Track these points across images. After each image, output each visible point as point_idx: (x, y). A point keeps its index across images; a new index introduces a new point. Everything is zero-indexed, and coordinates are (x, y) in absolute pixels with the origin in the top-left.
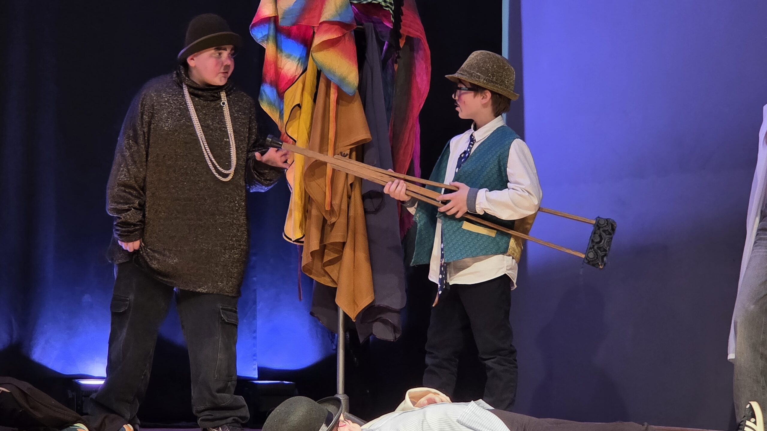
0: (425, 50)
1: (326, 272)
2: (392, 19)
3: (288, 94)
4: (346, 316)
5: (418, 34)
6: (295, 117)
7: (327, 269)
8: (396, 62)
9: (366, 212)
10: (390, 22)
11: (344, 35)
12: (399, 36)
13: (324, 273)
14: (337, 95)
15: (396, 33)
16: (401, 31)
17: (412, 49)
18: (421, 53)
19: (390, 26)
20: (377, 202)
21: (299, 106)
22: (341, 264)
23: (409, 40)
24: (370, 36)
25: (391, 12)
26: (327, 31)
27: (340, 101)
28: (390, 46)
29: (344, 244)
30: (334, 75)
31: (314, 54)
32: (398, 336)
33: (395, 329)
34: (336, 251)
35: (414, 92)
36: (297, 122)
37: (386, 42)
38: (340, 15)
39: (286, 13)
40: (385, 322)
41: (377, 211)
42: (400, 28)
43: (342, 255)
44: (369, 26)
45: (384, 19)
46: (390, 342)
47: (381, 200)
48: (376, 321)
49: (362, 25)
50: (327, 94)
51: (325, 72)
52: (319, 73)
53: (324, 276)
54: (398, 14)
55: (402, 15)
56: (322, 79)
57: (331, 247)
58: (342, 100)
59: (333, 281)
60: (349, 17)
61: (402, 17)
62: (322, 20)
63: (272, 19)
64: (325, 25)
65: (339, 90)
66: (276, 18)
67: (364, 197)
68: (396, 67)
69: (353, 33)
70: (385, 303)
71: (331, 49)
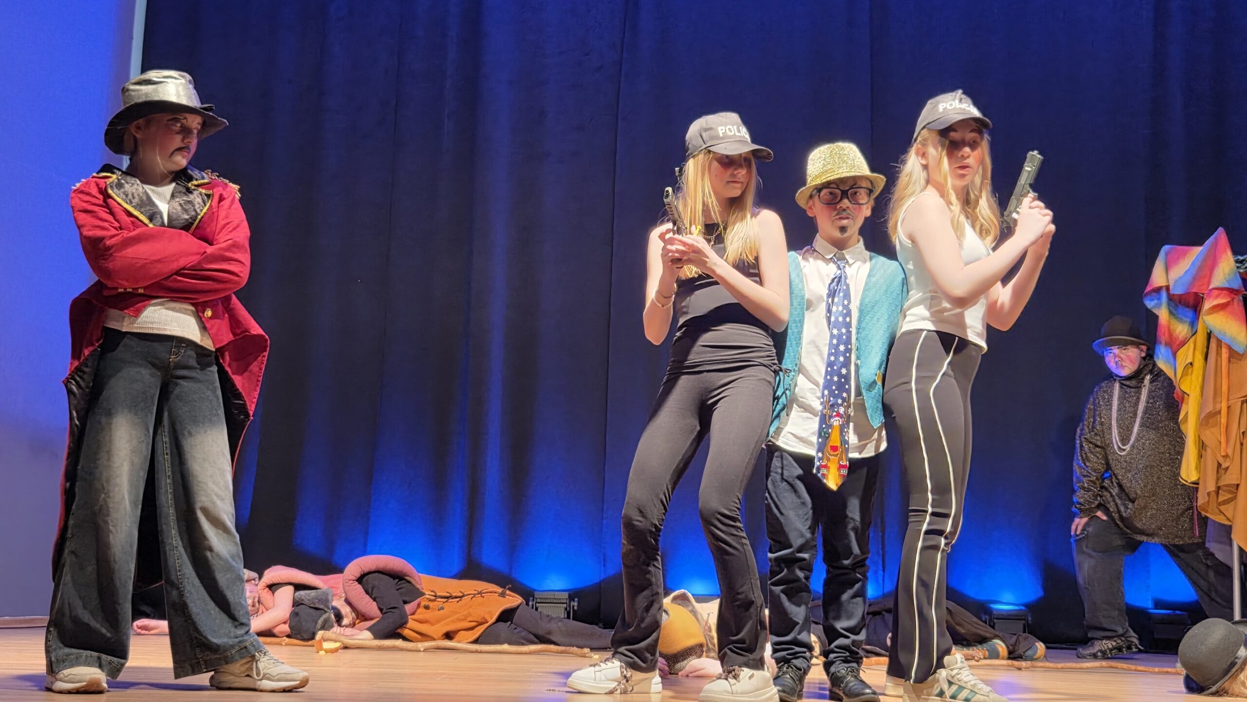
1: (1221, 511)
3: (1181, 353)
4: (1243, 549)
6: (1187, 374)
7: (1222, 508)
11: (1233, 299)
13: (1218, 512)
14: (1228, 354)
21: (1191, 364)
22: (1235, 504)
26: (1217, 296)
27: (1232, 359)
29: (1238, 485)
30: (1225, 337)
31: (1205, 318)
34: (1230, 492)
36: (1189, 377)
38: (1228, 282)
39: (1177, 281)
43: (1236, 496)
50: (1219, 353)
51: (1216, 332)
52: (1209, 335)
53: (1219, 514)
56: (1212, 340)
57: (1226, 488)
58: (1233, 358)
59: (1229, 520)
60: (1236, 283)
62: (1211, 287)
63: (1164, 288)
64: (1213, 291)
65: (1230, 348)
66: (1168, 288)
71: (1222, 313)
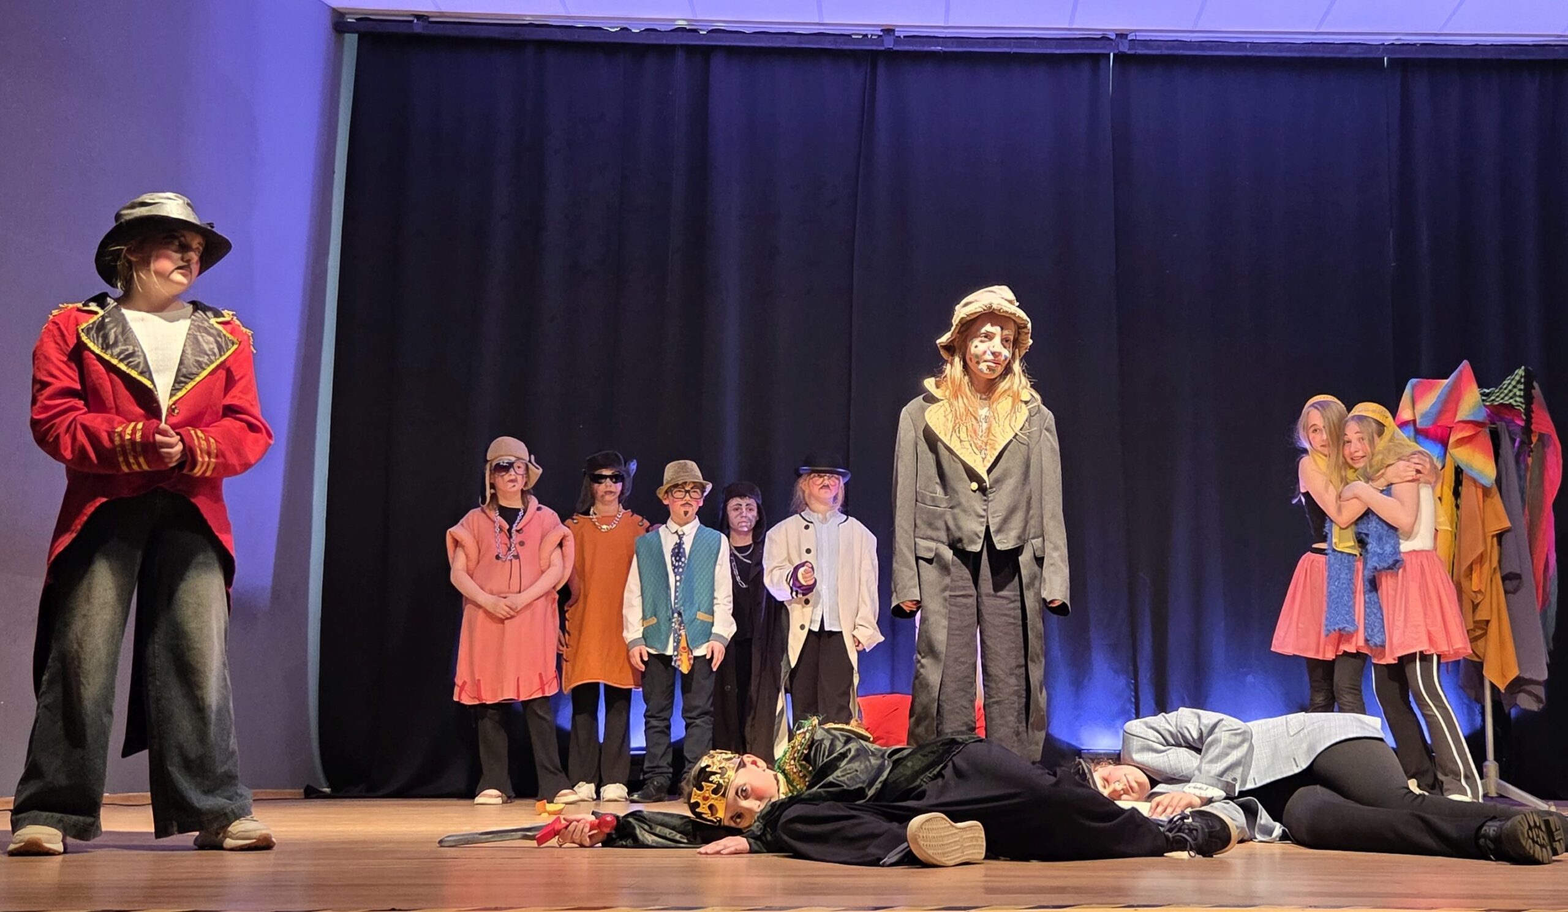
0: (1555, 445)
2: (1524, 417)
4: (1493, 687)
5: (1548, 430)
8: (1529, 456)
9: (1506, 592)
10: (1523, 420)
11: (1479, 433)
12: (1531, 431)
15: (1527, 430)
16: (1532, 427)
17: (1544, 446)
18: (1552, 448)
19: (1522, 424)
20: (1515, 582)
22: (1486, 641)
23: (1541, 437)
24: (1503, 434)
25: (1522, 410)
26: (1461, 430)
28: (1522, 443)
29: (1488, 622)
30: (1471, 470)
31: (1451, 451)
32: (1541, 706)
33: (1538, 699)
35: (1547, 484)
37: (1518, 440)
38: (1474, 415)
39: (1423, 416)
40: (1529, 693)
41: (1515, 592)
42: (1532, 424)
43: (1488, 632)
44: (1501, 426)
45: (1516, 418)
46: (1535, 712)
47: (1518, 581)
48: (1519, 692)
49: (1494, 424)
51: (1463, 467)
52: (1458, 471)
54: (1529, 411)
55: (1533, 412)
59: (1481, 657)
60: (1481, 416)
61: (1533, 415)
62: (1457, 420)
63: (1411, 423)
64: (1459, 425)
66: (1414, 421)
67: (1504, 579)
68: (1530, 460)
69: (1487, 431)
70: (1527, 676)
71: (1468, 446)
